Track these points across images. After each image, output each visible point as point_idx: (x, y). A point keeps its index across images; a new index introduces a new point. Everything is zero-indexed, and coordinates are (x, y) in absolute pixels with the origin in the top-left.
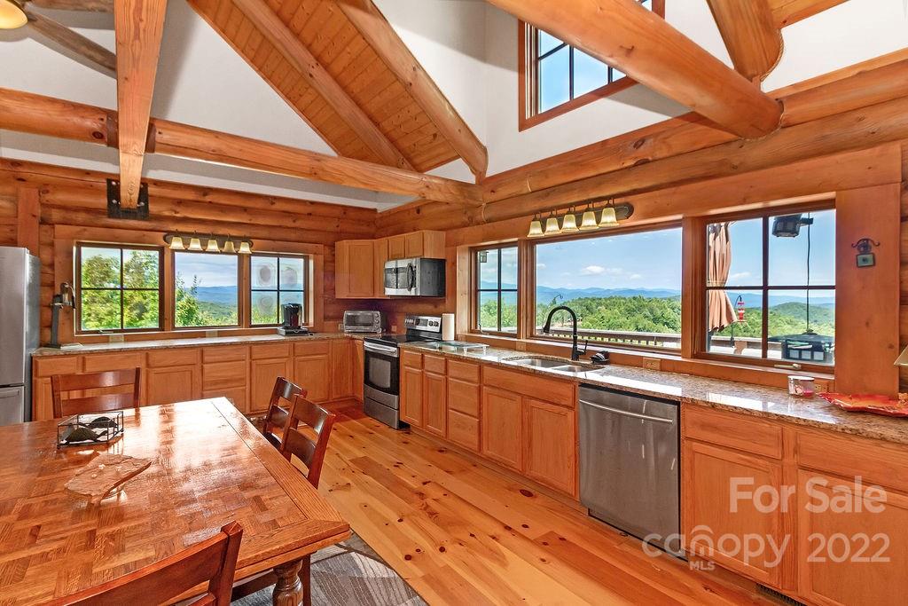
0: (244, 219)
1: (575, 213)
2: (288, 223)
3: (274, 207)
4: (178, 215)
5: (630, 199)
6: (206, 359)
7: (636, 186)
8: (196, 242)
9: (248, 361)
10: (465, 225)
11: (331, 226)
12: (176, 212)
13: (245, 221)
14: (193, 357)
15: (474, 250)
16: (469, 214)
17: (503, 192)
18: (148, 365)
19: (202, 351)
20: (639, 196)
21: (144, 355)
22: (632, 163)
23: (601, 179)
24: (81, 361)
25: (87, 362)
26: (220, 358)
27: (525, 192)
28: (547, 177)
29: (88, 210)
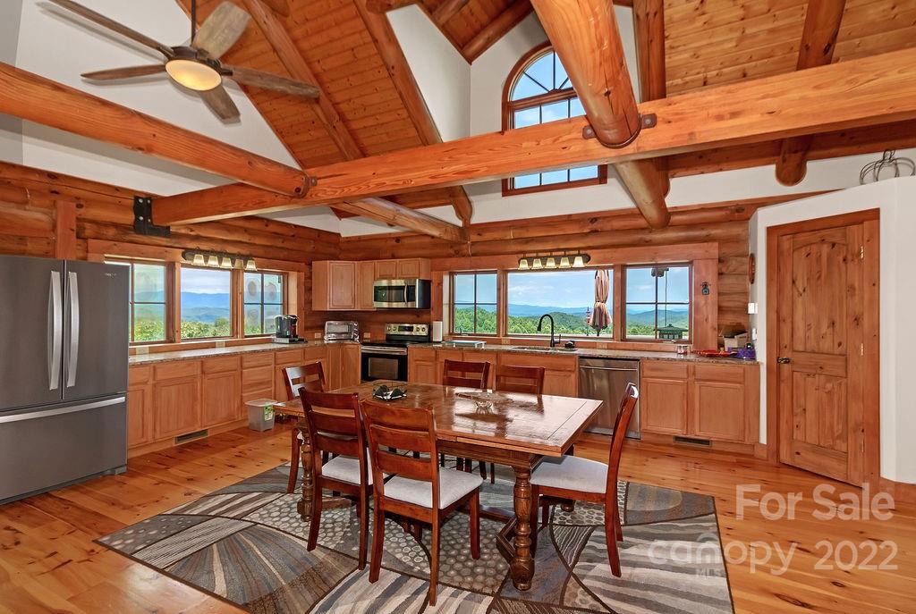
0: (245, 238)
1: (555, 257)
2: (279, 243)
3: (268, 229)
4: (192, 233)
5: (589, 252)
6: (245, 364)
7: (591, 244)
8: (215, 260)
9: (273, 366)
10: (450, 256)
11: (310, 247)
12: (192, 231)
13: (244, 240)
14: (233, 364)
15: (452, 274)
16: (456, 248)
17: (488, 236)
18: (203, 372)
19: (242, 358)
20: (594, 251)
21: (199, 363)
22: (588, 231)
23: (568, 237)
24: (152, 370)
25: (158, 370)
26: (254, 363)
27: (508, 238)
28: (528, 231)
29: (116, 225)
